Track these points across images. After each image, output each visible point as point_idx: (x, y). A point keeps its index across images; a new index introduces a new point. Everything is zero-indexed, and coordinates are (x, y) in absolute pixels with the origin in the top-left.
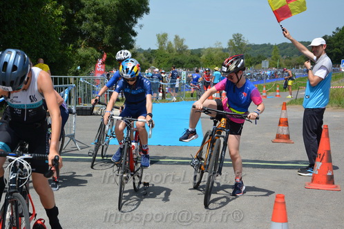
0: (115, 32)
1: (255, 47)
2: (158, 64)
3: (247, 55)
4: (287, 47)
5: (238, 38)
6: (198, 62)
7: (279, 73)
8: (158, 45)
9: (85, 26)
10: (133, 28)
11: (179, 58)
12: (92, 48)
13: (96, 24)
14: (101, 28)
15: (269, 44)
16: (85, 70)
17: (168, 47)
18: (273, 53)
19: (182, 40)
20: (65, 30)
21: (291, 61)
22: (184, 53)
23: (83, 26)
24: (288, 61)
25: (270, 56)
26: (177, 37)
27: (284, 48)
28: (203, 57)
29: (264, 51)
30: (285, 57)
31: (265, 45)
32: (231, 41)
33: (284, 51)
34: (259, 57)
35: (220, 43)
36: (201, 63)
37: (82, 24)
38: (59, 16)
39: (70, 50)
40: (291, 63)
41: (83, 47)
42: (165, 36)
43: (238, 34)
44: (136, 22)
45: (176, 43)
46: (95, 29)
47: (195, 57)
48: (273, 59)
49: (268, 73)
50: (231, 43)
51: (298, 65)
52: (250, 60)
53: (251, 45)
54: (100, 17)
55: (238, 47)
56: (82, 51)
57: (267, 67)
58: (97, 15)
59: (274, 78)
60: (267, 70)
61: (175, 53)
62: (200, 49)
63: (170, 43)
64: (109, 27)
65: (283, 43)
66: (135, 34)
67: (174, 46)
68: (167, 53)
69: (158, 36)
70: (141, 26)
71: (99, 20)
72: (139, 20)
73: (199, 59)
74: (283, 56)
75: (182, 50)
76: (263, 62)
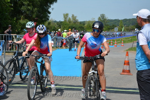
0: (39, 12)
1: (111, 21)
2: (64, 28)
3: (107, 25)
4: (127, 21)
5: (103, 16)
6: (83, 28)
7: (123, 33)
8: (64, 19)
9: (23, 8)
10: (49, 10)
11: (74, 26)
12: (27, 20)
13: (29, 7)
14: (31, 9)
15: (118, 19)
16: (23, 31)
17: (69, 20)
18: (120, 24)
19: (76, 17)
20: (12, 10)
21: (129, 28)
22: (77, 23)
23: (22, 8)
24: (127, 28)
25: (118, 25)
26: (73, 15)
27: (125, 21)
28: (86, 25)
29: (116, 23)
30: (126, 26)
31: (116, 20)
32: (99, 17)
33: (125, 23)
34: (113, 26)
35: (94, 19)
36: (85, 28)
37: (22, 7)
38: (8, 2)
39: (14, 21)
40: (128, 29)
41: (22, 19)
42: (67, 15)
43: (103, 14)
44: (50, 7)
45: (72, 18)
46: (28, 10)
47: (82, 25)
48: (120, 27)
49: (118, 33)
50: (99, 18)
51: (132, 30)
52: (109, 27)
53: (109, 20)
54: (31, 4)
55: (103, 21)
56: (22, 21)
57: (117, 30)
58: (30, 2)
59: (120, 36)
60: (117, 32)
61: (72, 23)
62: (84, 21)
63: (70, 18)
64: (36, 9)
65: (125, 19)
66: (50, 13)
67: (72, 20)
68: (68, 23)
69: (64, 15)
70: (53, 9)
71: (30, 5)
72: (51, 5)
73: (84, 27)
74: (125, 25)
75: (76, 22)
76: (115, 28)
